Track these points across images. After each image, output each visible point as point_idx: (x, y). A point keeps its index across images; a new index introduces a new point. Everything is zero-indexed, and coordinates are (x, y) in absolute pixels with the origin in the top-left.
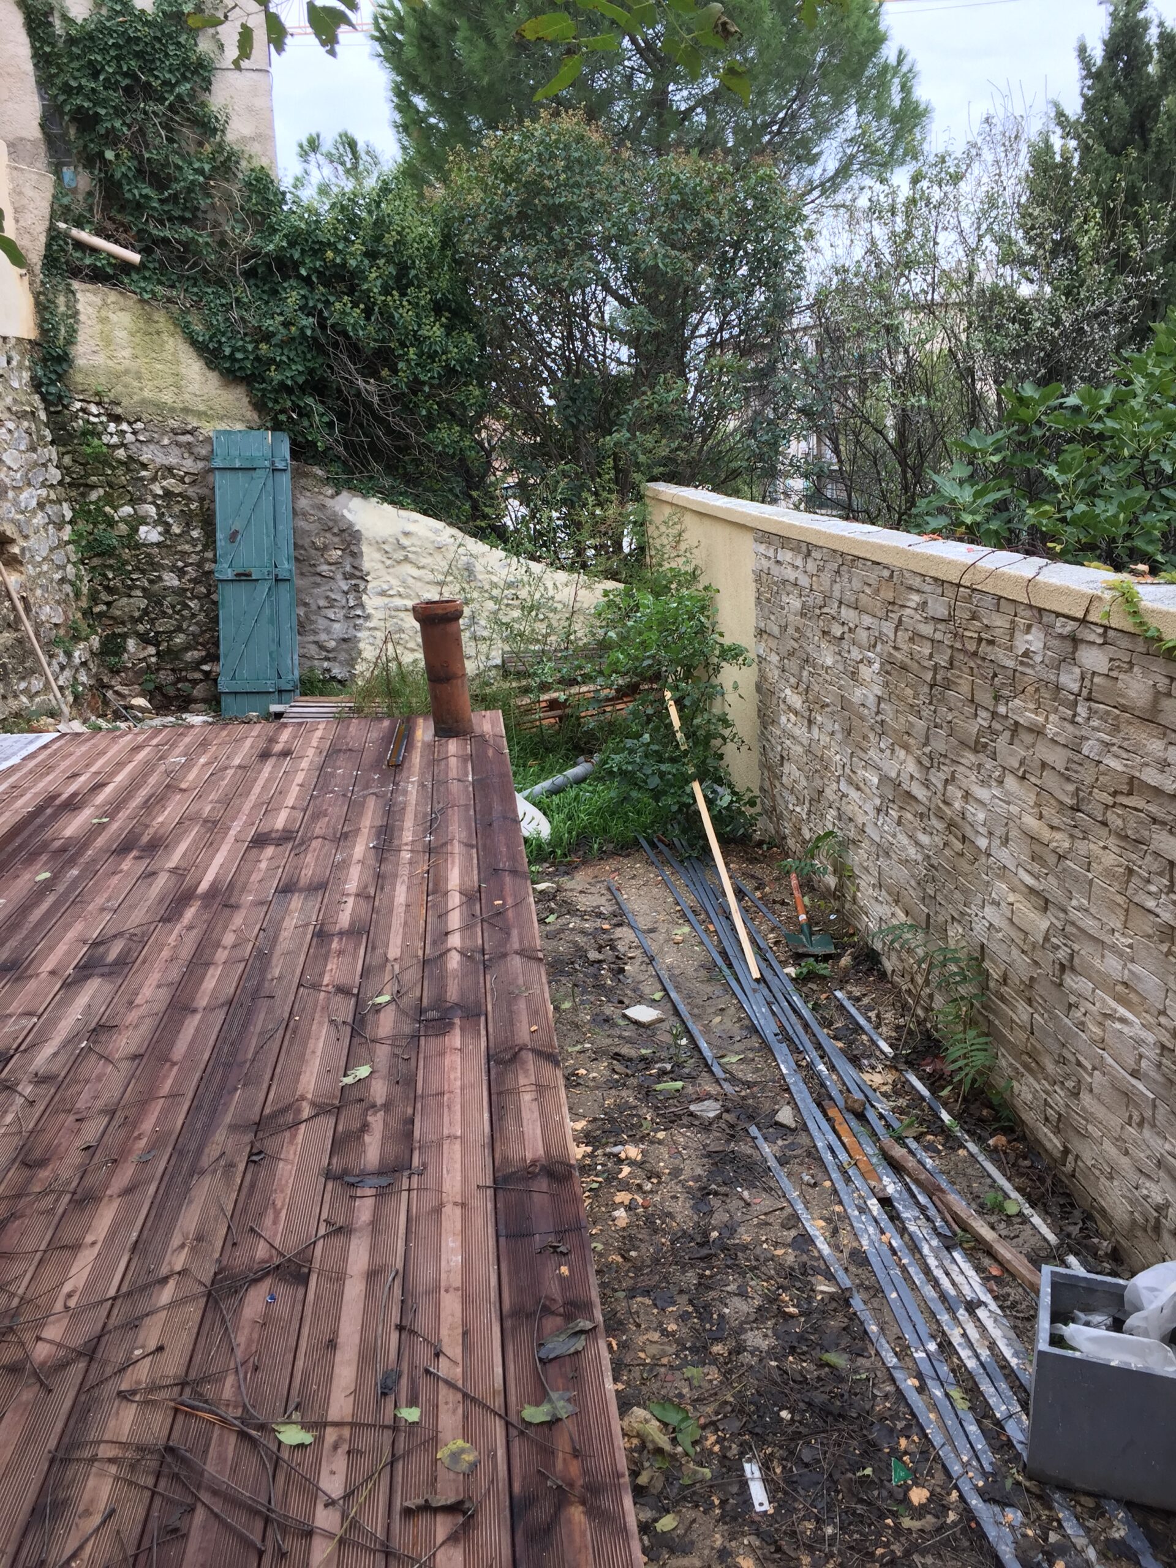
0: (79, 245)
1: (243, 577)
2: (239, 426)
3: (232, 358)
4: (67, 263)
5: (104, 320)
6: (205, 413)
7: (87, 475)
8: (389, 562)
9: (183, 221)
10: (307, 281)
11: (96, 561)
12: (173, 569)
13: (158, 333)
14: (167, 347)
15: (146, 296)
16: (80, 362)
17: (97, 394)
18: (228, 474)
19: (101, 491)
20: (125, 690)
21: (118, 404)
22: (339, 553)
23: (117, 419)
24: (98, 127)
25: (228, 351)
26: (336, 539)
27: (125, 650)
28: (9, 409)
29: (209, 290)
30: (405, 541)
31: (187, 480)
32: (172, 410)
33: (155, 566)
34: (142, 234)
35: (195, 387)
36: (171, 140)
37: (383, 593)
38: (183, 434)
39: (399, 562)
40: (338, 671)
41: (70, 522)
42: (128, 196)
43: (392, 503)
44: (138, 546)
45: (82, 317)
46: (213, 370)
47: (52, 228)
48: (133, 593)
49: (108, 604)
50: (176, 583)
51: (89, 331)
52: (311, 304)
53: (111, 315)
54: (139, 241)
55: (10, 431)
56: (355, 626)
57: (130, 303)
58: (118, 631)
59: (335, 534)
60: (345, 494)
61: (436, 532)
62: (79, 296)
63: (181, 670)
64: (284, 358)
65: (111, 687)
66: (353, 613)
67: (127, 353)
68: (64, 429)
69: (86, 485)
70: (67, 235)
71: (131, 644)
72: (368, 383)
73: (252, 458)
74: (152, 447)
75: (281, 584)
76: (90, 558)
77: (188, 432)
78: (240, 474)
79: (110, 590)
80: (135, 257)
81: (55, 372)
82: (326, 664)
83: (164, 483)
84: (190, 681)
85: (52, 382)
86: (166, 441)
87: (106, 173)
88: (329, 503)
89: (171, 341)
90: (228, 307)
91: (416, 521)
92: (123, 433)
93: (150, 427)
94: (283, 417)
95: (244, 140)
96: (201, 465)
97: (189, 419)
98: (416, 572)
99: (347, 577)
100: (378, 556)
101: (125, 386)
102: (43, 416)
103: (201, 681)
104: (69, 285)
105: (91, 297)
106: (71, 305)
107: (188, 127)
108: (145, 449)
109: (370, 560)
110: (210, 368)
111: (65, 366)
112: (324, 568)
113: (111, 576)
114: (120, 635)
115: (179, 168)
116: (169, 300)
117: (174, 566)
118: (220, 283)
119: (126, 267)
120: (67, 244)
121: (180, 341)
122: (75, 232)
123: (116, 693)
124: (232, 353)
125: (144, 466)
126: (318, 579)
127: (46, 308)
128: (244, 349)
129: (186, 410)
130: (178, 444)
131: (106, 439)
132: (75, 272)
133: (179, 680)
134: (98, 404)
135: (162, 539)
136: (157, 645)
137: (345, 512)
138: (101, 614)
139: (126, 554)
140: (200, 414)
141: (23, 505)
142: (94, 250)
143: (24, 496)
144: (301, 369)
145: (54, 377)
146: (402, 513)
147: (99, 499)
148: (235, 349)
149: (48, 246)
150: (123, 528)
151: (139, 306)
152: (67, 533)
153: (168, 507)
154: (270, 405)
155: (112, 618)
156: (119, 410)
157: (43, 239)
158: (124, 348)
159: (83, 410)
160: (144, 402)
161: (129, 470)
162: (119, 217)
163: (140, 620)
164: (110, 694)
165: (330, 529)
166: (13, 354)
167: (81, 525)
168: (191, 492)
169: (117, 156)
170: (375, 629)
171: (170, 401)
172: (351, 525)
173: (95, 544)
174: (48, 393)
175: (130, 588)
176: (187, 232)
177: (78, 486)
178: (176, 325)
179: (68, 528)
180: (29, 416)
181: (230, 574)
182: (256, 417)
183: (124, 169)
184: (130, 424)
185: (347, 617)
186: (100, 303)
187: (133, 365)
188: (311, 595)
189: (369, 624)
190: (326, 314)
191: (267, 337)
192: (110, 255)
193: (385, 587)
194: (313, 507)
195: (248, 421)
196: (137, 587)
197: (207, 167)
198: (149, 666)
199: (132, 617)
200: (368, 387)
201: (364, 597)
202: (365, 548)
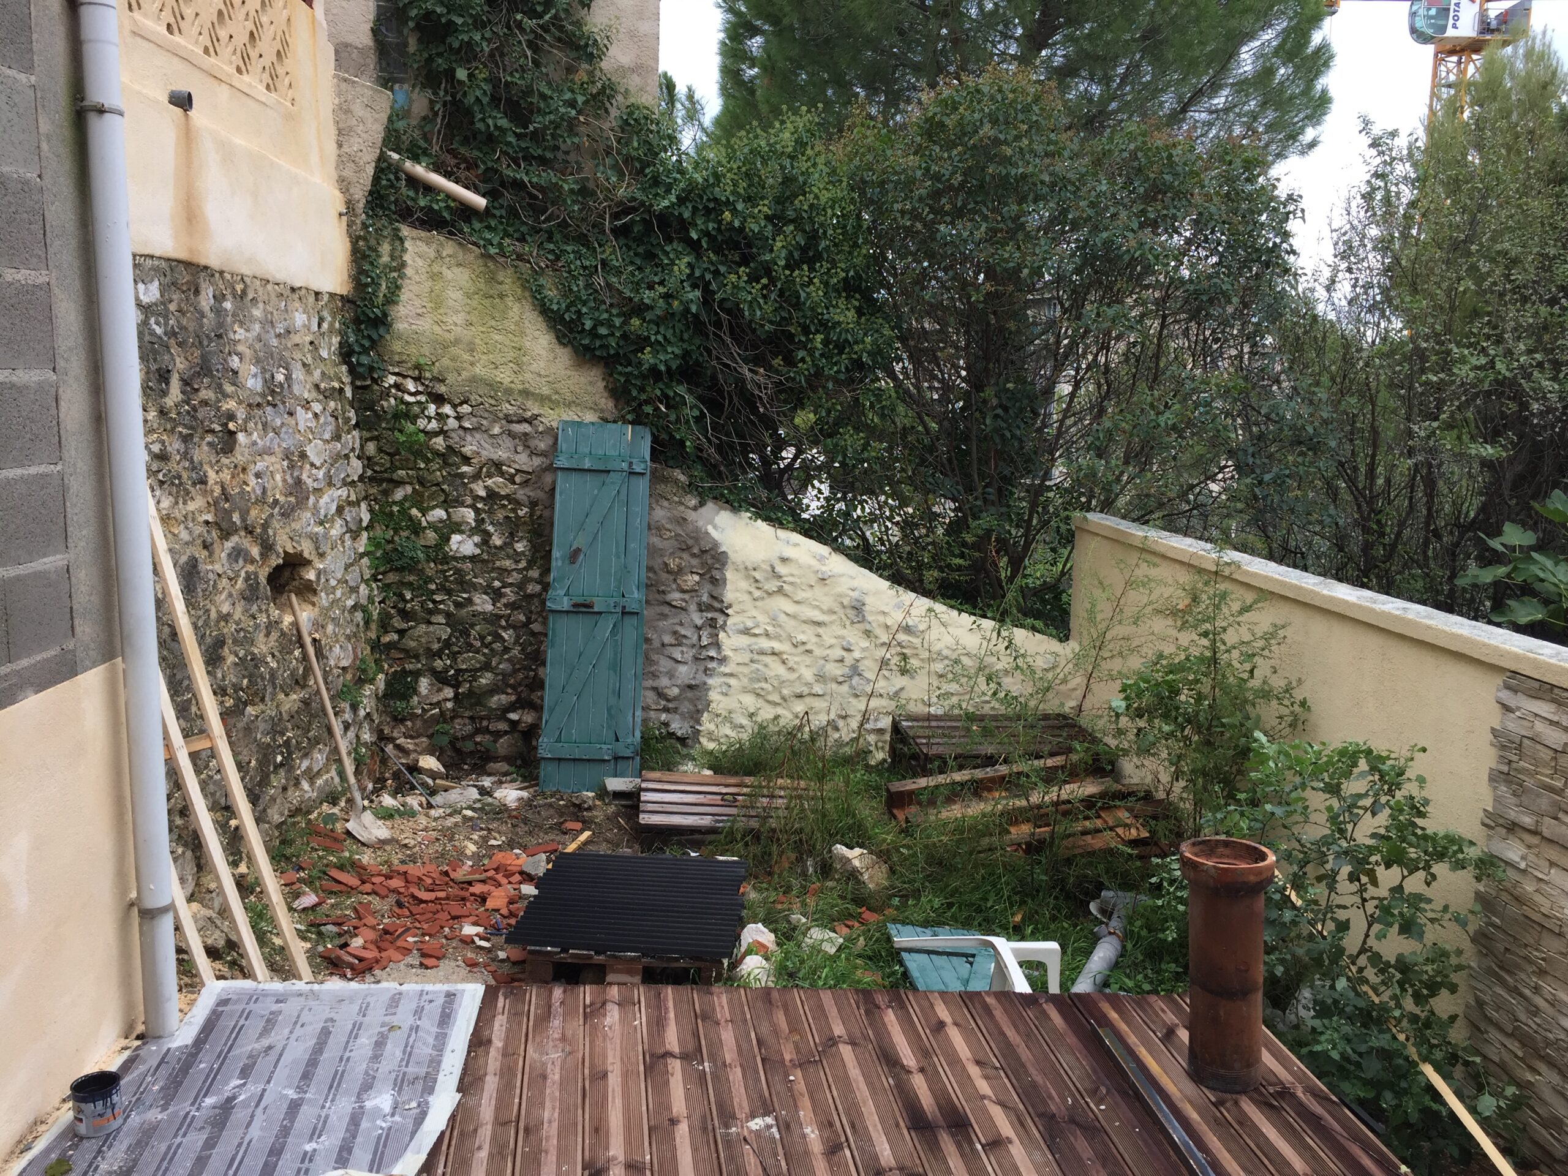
0: (413, 181)
1: (582, 608)
2: (590, 417)
3: (593, 333)
4: (396, 202)
5: (435, 276)
6: (549, 398)
7: (394, 468)
8: (757, 593)
9: (543, 161)
10: (694, 246)
11: (392, 577)
12: (488, 590)
13: (501, 296)
14: (511, 314)
15: (493, 251)
16: (400, 326)
17: (418, 367)
18: (574, 476)
19: (409, 489)
20: (408, 744)
21: (443, 381)
22: (697, 578)
23: (439, 399)
24: (449, 40)
25: (588, 324)
26: (695, 562)
27: (415, 692)
28: (317, 386)
29: (569, 248)
30: (781, 569)
31: (518, 479)
32: (509, 391)
33: (464, 584)
34: (490, 174)
35: (539, 366)
36: (537, 64)
37: (746, 632)
38: (519, 422)
39: (769, 594)
40: (678, 726)
41: (366, 529)
42: (480, 126)
43: (767, 519)
44: (446, 559)
45: (409, 271)
46: (564, 345)
47: (382, 158)
48: (434, 619)
49: (401, 633)
50: (489, 607)
51: (415, 288)
52: (697, 273)
53: (445, 271)
54: (484, 182)
55: (316, 415)
56: (706, 669)
57: (471, 257)
58: (409, 667)
59: (694, 555)
60: (710, 505)
61: (821, 559)
62: (407, 244)
63: (482, 718)
64: (660, 338)
65: (392, 740)
66: (704, 653)
67: (460, 318)
68: (371, 409)
69: (391, 481)
70: (398, 169)
71: (424, 684)
72: (755, 373)
73: (605, 457)
74: (478, 436)
75: (626, 617)
76: (384, 573)
77: (526, 420)
78: (589, 477)
79: (405, 615)
80: (481, 202)
81: (369, 337)
82: (664, 717)
83: (489, 482)
84: (491, 733)
85: (365, 351)
86: (496, 430)
87: (453, 96)
88: (691, 516)
89: (516, 308)
90: (592, 271)
91: (796, 545)
92: (441, 417)
93: (479, 411)
94: (649, 409)
95: (624, 71)
96: (537, 461)
97: (529, 404)
98: (790, 608)
99: (702, 608)
100: (744, 585)
101: (453, 359)
102: (349, 393)
103: (506, 733)
104: (399, 230)
105: (423, 247)
106: (397, 256)
107: (558, 48)
108: (469, 438)
109: (735, 589)
110: (560, 343)
111: (382, 331)
112: (675, 597)
113: (408, 597)
114: (411, 672)
115: (543, 96)
116: (520, 257)
117: (489, 586)
118: (583, 240)
119: (466, 211)
120: (398, 179)
121: (528, 306)
122: (408, 165)
123: (398, 747)
124: (594, 327)
125: (467, 460)
126: (666, 610)
127: (365, 257)
128: (609, 324)
129: (526, 393)
130: (511, 435)
131: (422, 423)
132: (406, 214)
133: (478, 731)
134: (415, 379)
135: (478, 551)
136: (456, 686)
137: (710, 529)
138: (390, 646)
139: (431, 569)
140: (542, 399)
141: (322, 512)
142: (429, 189)
143: (325, 499)
144: (677, 351)
145: (367, 344)
146: (782, 534)
147: (405, 498)
148: (598, 323)
149: (376, 179)
150: (431, 536)
151: (480, 261)
152: (362, 544)
153: (490, 512)
154: (634, 393)
155: (406, 651)
156: (442, 389)
157: (370, 170)
158: (457, 312)
159: (397, 386)
160: (474, 380)
161: (446, 464)
162: (462, 150)
163: (439, 654)
164: (389, 749)
165: (689, 548)
166: (326, 314)
167: (379, 531)
168: (521, 494)
169: (471, 76)
170: (731, 675)
171: (506, 381)
172: (716, 544)
173: (394, 556)
174: (359, 364)
175: (431, 612)
176: (548, 177)
177: (380, 482)
178: (524, 288)
179: (365, 534)
180: (336, 394)
181: (566, 604)
182: (610, 404)
183: (478, 93)
184: (454, 406)
185: (696, 659)
186: (433, 255)
187: (467, 334)
188: (655, 628)
189: (723, 669)
190: (714, 287)
191: (640, 310)
192: (449, 196)
193: (750, 624)
194: (670, 520)
195: (602, 411)
196: (439, 612)
197: (580, 99)
198: (442, 713)
199: (429, 649)
200: (754, 377)
201: (722, 635)
202: (729, 574)
